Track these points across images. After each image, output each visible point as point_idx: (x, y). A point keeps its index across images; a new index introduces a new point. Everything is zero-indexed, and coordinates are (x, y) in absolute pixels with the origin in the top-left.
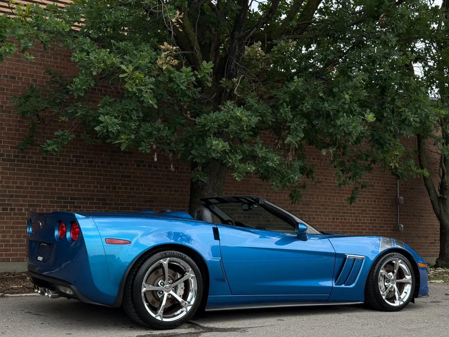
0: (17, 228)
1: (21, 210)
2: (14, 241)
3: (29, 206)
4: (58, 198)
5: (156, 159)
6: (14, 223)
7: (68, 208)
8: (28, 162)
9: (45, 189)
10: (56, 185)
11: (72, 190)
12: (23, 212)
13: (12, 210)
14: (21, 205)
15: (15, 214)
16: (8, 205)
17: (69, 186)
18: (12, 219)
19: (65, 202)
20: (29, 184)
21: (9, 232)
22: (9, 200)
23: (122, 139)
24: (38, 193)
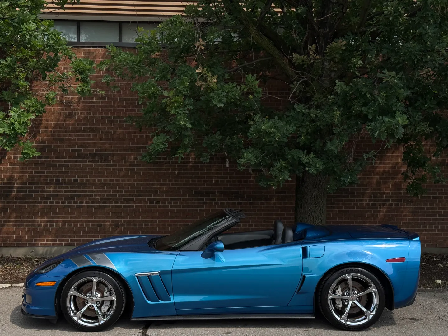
0: (163, 218)
1: (165, 203)
2: (159, 229)
3: (171, 199)
4: (195, 192)
5: (228, 165)
6: (160, 214)
7: (205, 201)
8: (169, 162)
9: (184, 185)
10: (193, 181)
11: (207, 185)
12: (167, 204)
13: (157, 203)
14: (165, 199)
15: (160, 207)
16: (154, 199)
17: (205, 181)
18: (158, 210)
19: (201, 196)
20: (170, 181)
21: (156, 221)
22: (154, 195)
23: (179, 153)
24: (178, 188)
